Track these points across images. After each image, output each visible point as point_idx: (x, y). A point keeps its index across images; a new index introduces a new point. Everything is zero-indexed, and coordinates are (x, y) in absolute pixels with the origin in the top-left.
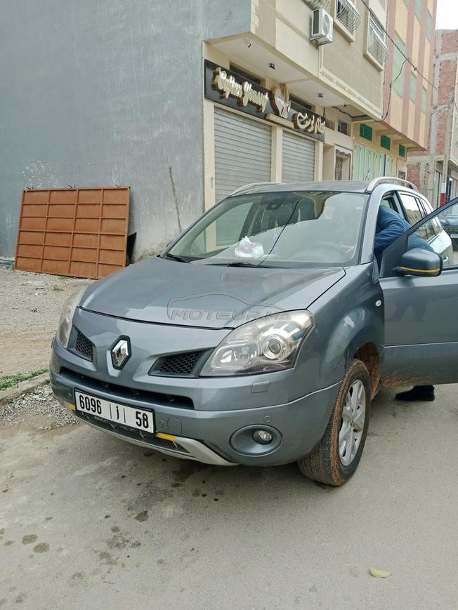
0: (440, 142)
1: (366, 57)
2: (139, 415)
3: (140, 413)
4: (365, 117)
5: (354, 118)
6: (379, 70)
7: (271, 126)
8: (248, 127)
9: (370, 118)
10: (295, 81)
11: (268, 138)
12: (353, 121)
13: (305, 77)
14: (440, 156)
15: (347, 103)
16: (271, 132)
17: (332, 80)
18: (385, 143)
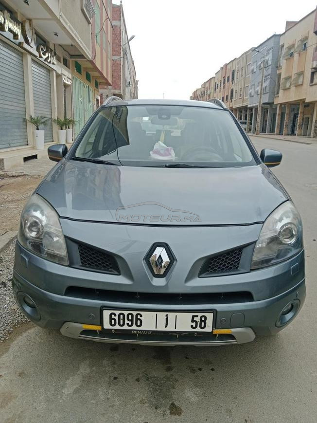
0: (114, 81)
1: (82, 10)
2: (195, 319)
3: (197, 316)
4: (82, 56)
5: (72, 56)
6: (89, 23)
7: (22, 53)
8: (7, 50)
9: (85, 58)
10: (38, 19)
11: (21, 62)
12: (71, 58)
13: (50, 17)
14: (115, 91)
15: (73, 44)
16: (22, 57)
17: (66, 23)
18: (88, 78)
